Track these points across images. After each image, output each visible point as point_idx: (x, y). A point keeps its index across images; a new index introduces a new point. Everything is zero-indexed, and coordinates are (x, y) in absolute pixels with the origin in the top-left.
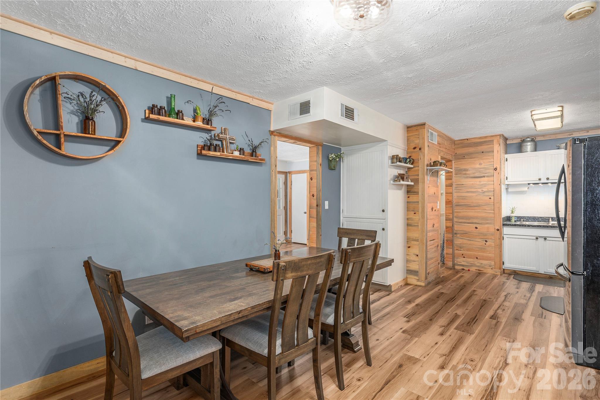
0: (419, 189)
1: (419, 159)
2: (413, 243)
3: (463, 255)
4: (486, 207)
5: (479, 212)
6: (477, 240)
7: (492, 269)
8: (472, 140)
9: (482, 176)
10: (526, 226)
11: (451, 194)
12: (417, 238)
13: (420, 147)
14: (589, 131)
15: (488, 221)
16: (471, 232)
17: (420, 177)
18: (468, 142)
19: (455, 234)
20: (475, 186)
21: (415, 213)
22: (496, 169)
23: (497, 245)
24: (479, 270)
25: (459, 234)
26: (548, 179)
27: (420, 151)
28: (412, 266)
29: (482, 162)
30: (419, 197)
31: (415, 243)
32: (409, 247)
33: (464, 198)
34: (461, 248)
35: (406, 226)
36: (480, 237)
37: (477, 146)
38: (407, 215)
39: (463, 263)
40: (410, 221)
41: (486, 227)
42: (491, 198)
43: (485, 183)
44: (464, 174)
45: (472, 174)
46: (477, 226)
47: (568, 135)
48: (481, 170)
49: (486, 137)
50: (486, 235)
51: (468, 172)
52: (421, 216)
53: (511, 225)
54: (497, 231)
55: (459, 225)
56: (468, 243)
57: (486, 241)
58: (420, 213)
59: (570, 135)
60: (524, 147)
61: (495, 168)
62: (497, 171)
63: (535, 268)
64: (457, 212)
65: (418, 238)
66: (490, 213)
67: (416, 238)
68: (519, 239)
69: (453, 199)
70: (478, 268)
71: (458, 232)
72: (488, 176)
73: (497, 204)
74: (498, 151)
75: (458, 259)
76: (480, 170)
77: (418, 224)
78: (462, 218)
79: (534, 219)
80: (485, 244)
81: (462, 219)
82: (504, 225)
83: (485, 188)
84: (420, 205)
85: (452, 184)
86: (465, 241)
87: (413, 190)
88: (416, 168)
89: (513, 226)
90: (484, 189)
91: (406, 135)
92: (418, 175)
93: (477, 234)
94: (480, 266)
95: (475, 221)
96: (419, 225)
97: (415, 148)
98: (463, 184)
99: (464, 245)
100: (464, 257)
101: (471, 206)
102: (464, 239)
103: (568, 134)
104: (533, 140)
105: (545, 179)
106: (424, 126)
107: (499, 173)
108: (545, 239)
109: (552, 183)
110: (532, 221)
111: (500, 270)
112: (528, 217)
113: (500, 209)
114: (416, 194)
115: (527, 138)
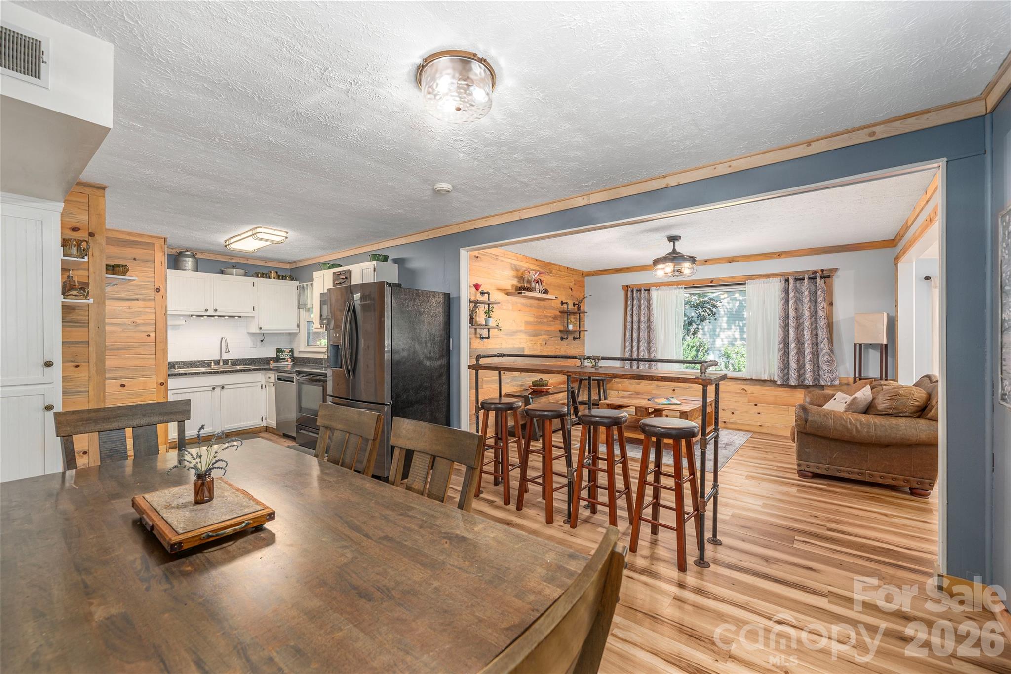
0: (89, 316)
4: (140, 349)
5: (129, 358)
8: (115, 234)
9: (134, 298)
10: (200, 374)
14: (249, 259)
15: (144, 373)
16: (113, 394)
17: (92, 292)
20: (119, 314)
21: (77, 366)
22: (157, 290)
26: (216, 310)
30: (89, 331)
36: (132, 399)
37: (123, 246)
40: (65, 384)
41: (141, 382)
42: (149, 335)
43: (140, 310)
45: (116, 294)
46: (124, 382)
47: (229, 259)
48: (134, 288)
49: (141, 235)
50: (140, 397)
52: (97, 372)
53: (178, 376)
54: (160, 385)
58: (91, 366)
59: (231, 259)
60: (183, 263)
62: (160, 292)
63: (211, 429)
66: (149, 358)
68: (190, 393)
72: (144, 300)
73: (160, 344)
74: (161, 262)
76: (131, 288)
77: (88, 388)
79: (191, 364)
82: (170, 376)
83: (140, 318)
84: (92, 348)
87: (72, 317)
89: (182, 375)
90: (138, 321)
93: (124, 397)
96: (91, 389)
97: (75, 230)
103: (229, 257)
104: (193, 256)
105: (213, 311)
106: (102, 191)
107: (164, 297)
108: (223, 388)
109: (219, 316)
110: (188, 367)
111: (166, 444)
112: (182, 362)
113: (165, 351)
114: (81, 326)
115: (187, 250)
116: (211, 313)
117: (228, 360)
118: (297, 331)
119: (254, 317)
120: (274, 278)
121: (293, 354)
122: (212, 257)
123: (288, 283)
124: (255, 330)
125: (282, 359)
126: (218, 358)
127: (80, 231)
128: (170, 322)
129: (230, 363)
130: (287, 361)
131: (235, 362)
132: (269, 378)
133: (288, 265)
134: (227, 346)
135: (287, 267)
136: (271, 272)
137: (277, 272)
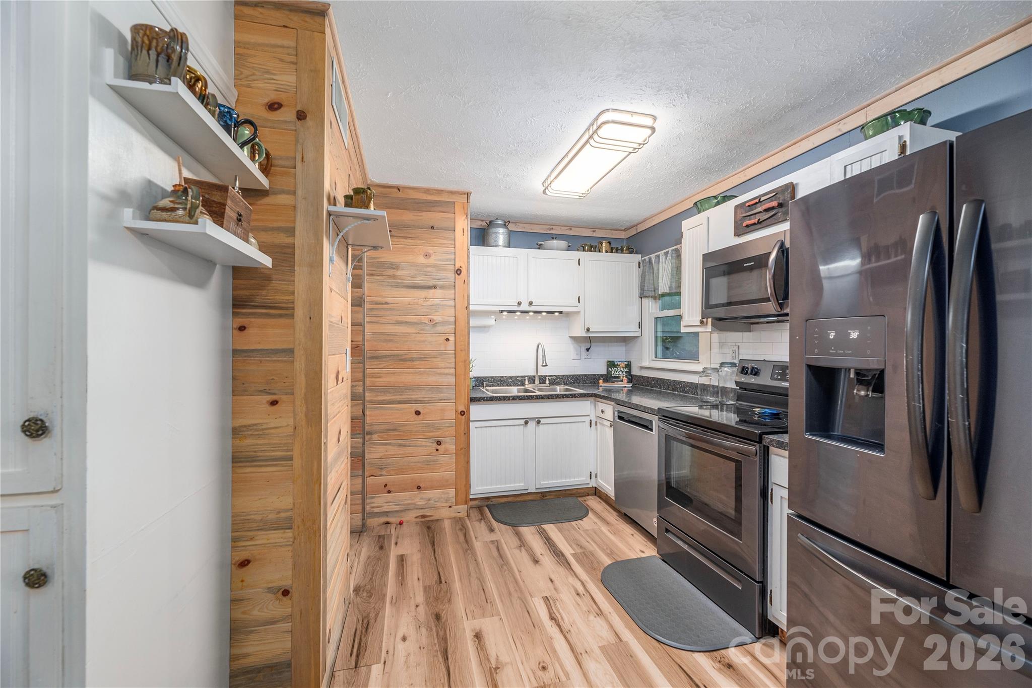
0: (293, 293)
1: (295, 158)
2: (265, 541)
3: (386, 486)
4: (438, 359)
5: (424, 372)
6: (419, 442)
7: (450, 507)
8: (410, 192)
9: (431, 285)
10: (509, 400)
11: (360, 328)
12: (283, 515)
13: (299, 108)
14: (573, 228)
15: (442, 396)
16: (406, 425)
17: (301, 240)
18: (401, 195)
19: (370, 433)
20: (415, 309)
21: (274, 403)
22: (458, 272)
23: (461, 449)
24: (423, 516)
25: (376, 432)
26: (531, 304)
27: (299, 123)
28: (258, 648)
29: (430, 250)
30: (294, 327)
31: (276, 536)
32: (244, 563)
33: (389, 338)
34: (381, 469)
35: (230, 465)
36: (428, 434)
37: (420, 210)
38: (235, 413)
39: (386, 508)
40: (249, 441)
41: (439, 408)
42: (448, 339)
43: (436, 301)
44: (390, 276)
45: (409, 278)
46: (418, 407)
47: (548, 229)
48: (429, 269)
49: (440, 192)
50: (438, 429)
51: (399, 273)
52: (306, 416)
53: (484, 401)
54: (460, 416)
55: (377, 408)
56: (398, 453)
57: (439, 443)
58: (298, 403)
59: (550, 230)
60: (494, 236)
61: (457, 270)
62: (461, 275)
63: (523, 484)
64: (373, 376)
65: (289, 514)
66: (447, 374)
67: (279, 513)
68: (497, 428)
69: (363, 339)
70: (421, 513)
71: (376, 428)
72: (443, 287)
73: (461, 353)
74: (463, 229)
75: (374, 500)
76: (425, 269)
77: (292, 450)
78: (386, 389)
79: (502, 381)
80: (437, 450)
81: (384, 392)
82: (473, 400)
83: (437, 314)
84: (300, 364)
85: (361, 298)
86: (392, 450)
87: (269, 295)
88: (283, 199)
89: (487, 400)
90: (436, 318)
91: (232, 35)
92: (291, 231)
93: (418, 429)
94: (426, 506)
95: (414, 396)
96: (296, 454)
97: (274, 106)
98: (386, 303)
99: (390, 461)
100: (389, 492)
101: (405, 360)
102: (390, 444)
103: (548, 227)
104: (505, 226)
105: (527, 304)
106: (318, 19)
107: (466, 282)
108: (539, 422)
109: (535, 312)
110: (498, 385)
111: (466, 503)
112: (492, 377)
113: (467, 363)
114: (281, 316)
115: (497, 219)
116: (524, 307)
117: (545, 377)
118: (638, 334)
119: (578, 313)
120: (606, 252)
121: (630, 370)
122: (528, 228)
123: (625, 257)
124: (580, 332)
125: (615, 377)
126: (533, 373)
127: (282, 109)
128: (473, 322)
129: (547, 382)
130: (622, 381)
131: (555, 380)
132: (603, 412)
133: (624, 233)
134: (544, 356)
135: (623, 235)
136: (602, 244)
137: (609, 243)
